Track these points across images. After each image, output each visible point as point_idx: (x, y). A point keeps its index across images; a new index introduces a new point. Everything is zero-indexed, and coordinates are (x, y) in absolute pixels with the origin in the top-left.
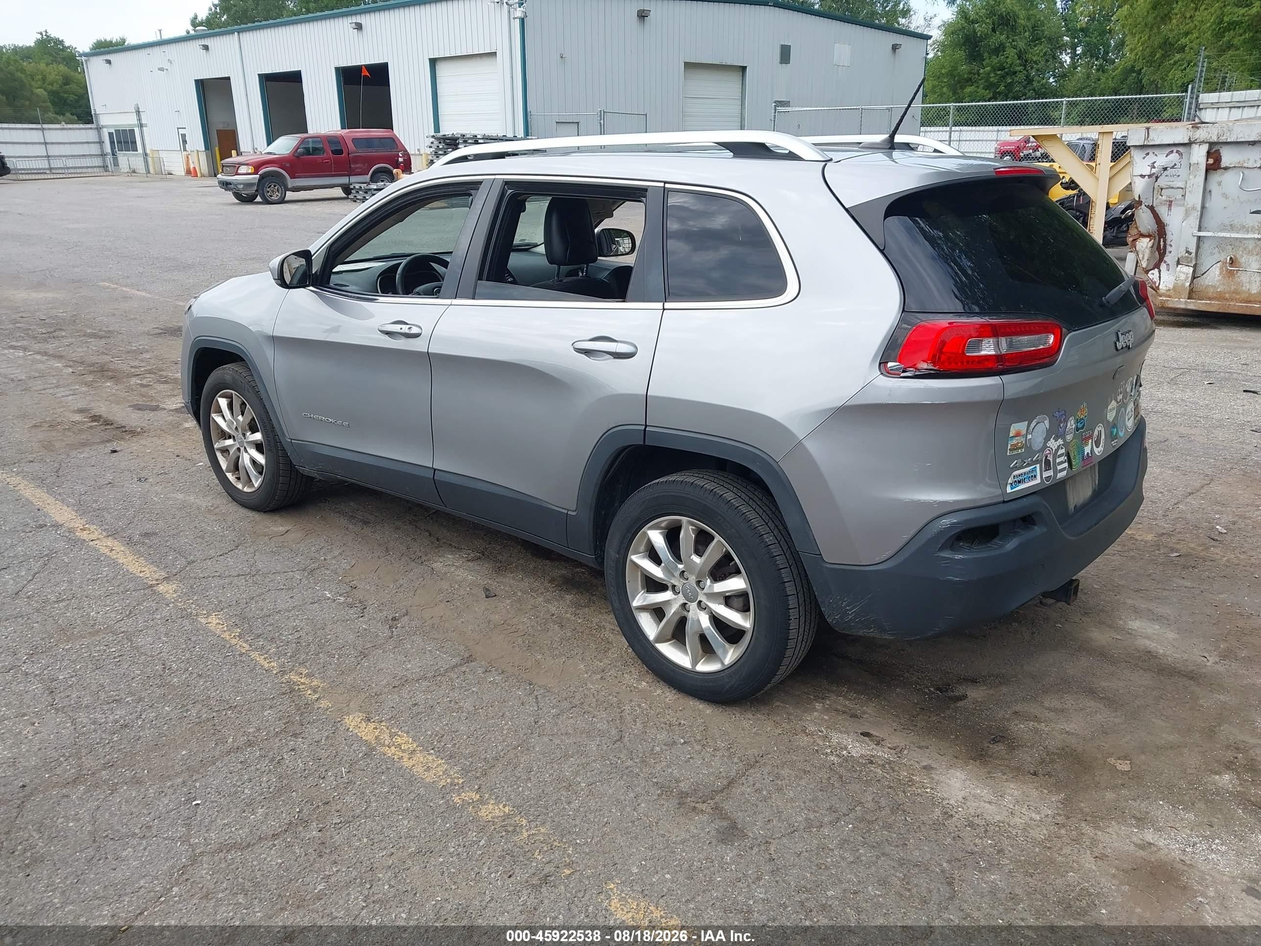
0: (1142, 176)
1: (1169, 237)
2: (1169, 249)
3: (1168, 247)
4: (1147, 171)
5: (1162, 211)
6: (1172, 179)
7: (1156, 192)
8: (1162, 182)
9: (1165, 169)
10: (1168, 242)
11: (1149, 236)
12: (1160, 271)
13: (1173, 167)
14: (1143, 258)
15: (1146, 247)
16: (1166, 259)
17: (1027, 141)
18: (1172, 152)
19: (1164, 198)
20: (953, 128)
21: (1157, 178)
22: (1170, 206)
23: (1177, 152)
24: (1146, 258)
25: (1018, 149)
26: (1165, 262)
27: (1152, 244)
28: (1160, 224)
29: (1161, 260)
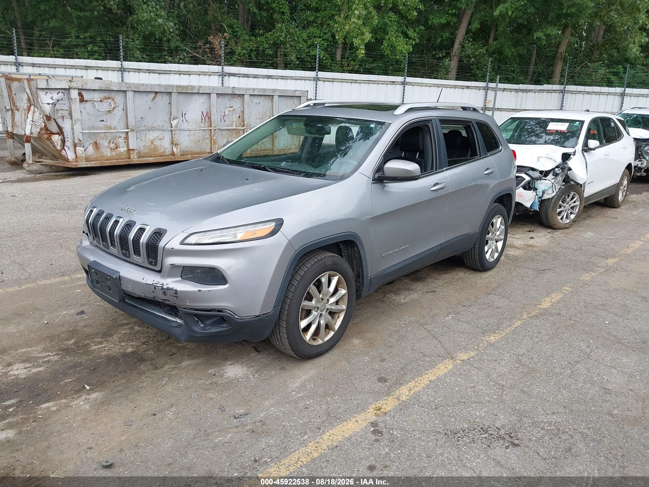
0: (49, 104)
1: (65, 134)
2: (66, 139)
3: (66, 138)
4: (51, 101)
5: (60, 121)
6: (62, 105)
7: (55, 112)
8: (58, 107)
9: (58, 101)
10: (65, 136)
11: (58, 134)
12: (65, 150)
13: (62, 100)
14: (58, 145)
15: (58, 139)
16: (66, 144)
18: (59, 92)
19: (60, 115)
21: (55, 105)
22: (63, 118)
23: (62, 92)
24: (59, 144)
26: (66, 146)
27: (60, 138)
28: (60, 128)
29: (64, 145)
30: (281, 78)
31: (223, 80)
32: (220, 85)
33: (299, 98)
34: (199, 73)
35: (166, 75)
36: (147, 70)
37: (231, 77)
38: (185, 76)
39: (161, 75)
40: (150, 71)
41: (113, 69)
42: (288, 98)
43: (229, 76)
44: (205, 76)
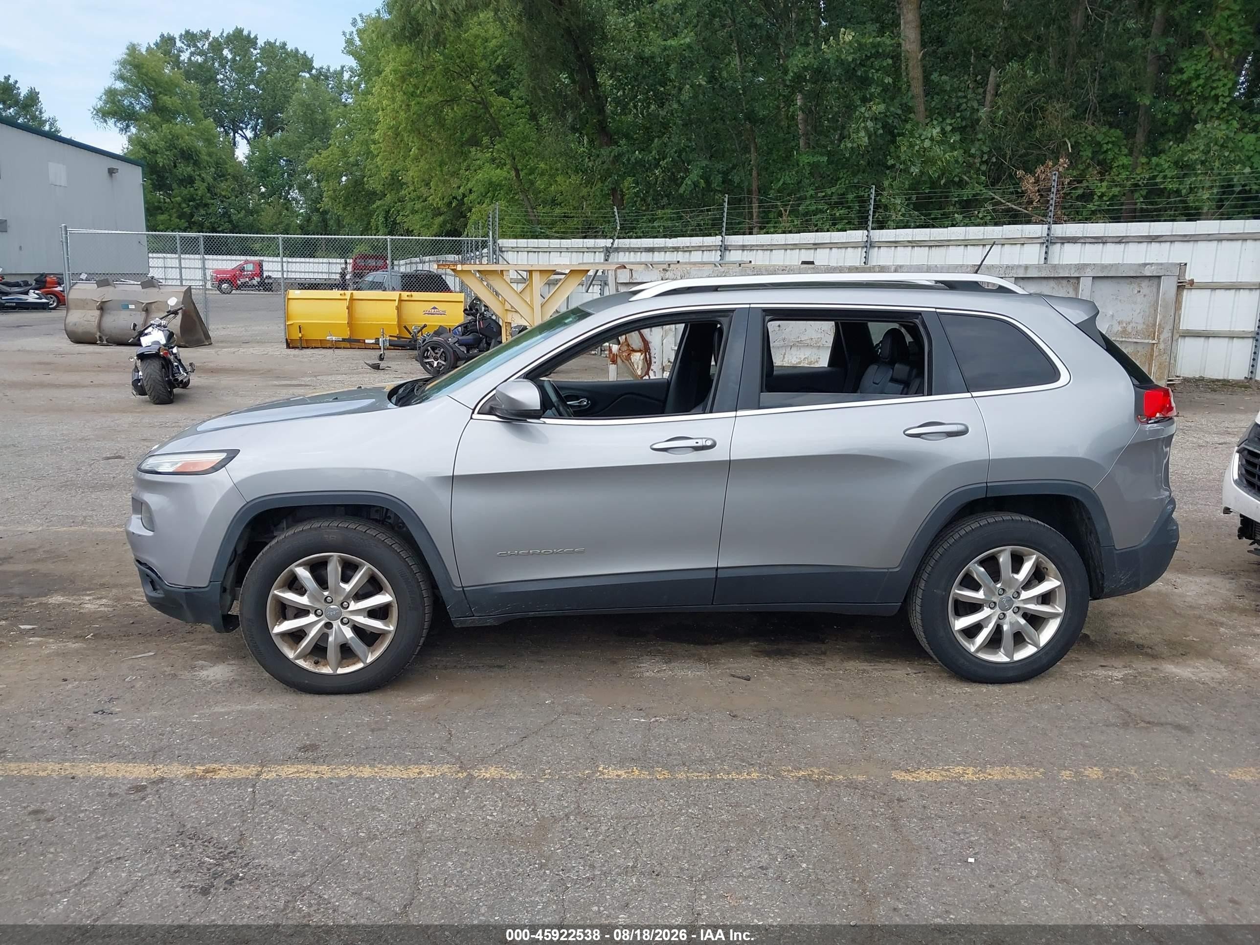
1: (653, 351)
2: (653, 360)
10: (652, 355)
11: (640, 351)
14: (637, 368)
16: (651, 367)
17: (242, 270)
20: (182, 256)
24: (640, 368)
25: (235, 277)
26: (652, 370)
27: (642, 357)
28: (646, 343)
29: (649, 369)
30: (1180, 239)
31: (1046, 253)
32: (1042, 261)
33: (1156, 281)
34: (1003, 241)
35: (942, 248)
36: (909, 241)
37: (1066, 245)
38: (976, 248)
39: (933, 249)
40: (914, 244)
41: (855, 246)
42: (1122, 281)
43: (1063, 243)
44: (1014, 246)
